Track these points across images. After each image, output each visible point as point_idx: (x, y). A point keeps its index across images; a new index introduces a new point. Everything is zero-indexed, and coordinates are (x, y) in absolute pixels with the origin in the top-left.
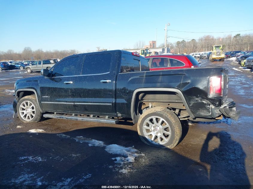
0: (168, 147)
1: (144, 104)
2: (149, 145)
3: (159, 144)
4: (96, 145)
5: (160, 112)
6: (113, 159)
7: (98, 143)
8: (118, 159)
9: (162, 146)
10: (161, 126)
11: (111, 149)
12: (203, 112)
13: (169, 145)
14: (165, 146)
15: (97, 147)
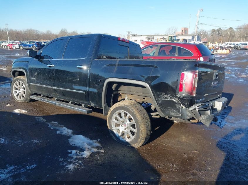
0: (134, 145)
1: (121, 95)
2: (115, 141)
3: (125, 141)
4: (63, 134)
5: (128, 106)
6: (69, 151)
7: (66, 131)
8: (74, 152)
9: (127, 143)
10: (128, 122)
11: (74, 140)
12: (173, 112)
13: (134, 144)
14: (131, 144)
15: (64, 135)
